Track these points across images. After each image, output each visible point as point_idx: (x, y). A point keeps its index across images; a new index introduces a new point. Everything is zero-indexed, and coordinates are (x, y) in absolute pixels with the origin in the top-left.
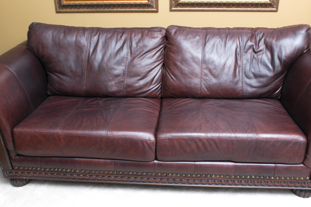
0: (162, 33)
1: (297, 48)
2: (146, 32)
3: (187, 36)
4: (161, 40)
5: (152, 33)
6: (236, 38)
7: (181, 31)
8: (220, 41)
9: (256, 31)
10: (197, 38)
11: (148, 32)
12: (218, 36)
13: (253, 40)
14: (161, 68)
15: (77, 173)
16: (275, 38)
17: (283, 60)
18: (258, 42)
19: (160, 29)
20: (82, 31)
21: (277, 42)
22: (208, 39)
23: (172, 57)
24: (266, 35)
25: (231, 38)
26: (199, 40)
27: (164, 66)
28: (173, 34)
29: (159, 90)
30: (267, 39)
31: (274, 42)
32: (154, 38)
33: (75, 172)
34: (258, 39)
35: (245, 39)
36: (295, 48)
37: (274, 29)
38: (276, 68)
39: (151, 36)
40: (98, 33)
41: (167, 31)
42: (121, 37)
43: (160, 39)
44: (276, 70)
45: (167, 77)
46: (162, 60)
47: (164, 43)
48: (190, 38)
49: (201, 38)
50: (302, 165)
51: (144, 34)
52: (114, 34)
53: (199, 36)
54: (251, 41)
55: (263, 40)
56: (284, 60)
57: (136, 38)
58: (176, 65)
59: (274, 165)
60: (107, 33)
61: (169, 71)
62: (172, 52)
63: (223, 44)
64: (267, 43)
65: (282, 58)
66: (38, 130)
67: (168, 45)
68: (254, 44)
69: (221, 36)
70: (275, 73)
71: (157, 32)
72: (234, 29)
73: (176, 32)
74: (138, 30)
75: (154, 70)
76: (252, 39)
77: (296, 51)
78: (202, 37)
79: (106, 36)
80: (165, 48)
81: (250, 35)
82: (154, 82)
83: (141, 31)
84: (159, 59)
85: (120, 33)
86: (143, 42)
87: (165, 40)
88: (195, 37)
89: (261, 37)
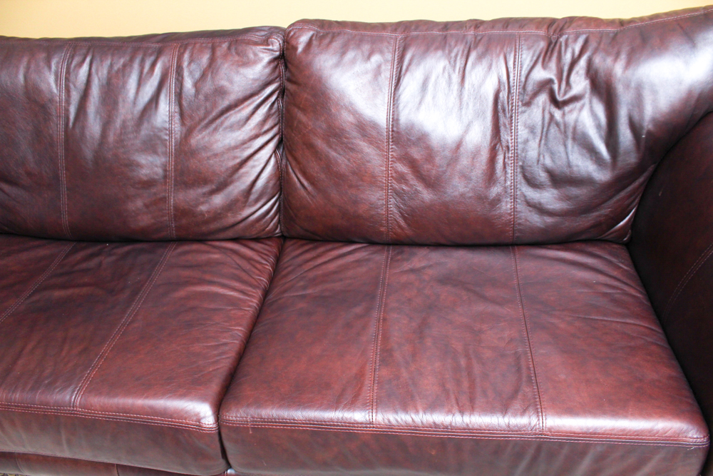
0: (270, 47)
1: (696, 94)
2: (225, 46)
3: (343, 54)
4: (268, 70)
5: (240, 48)
6: (498, 56)
7: (326, 41)
8: (444, 68)
9: (562, 29)
10: (376, 58)
11: (229, 48)
12: (440, 53)
13: (553, 64)
14: (274, 152)
16: (623, 57)
17: (645, 132)
18: (566, 68)
19: (265, 35)
20: (43, 55)
21: (629, 72)
22: (410, 64)
23: (300, 122)
24: (593, 45)
25: (480, 58)
26: (379, 67)
28: (300, 49)
30: (597, 60)
31: (619, 69)
32: (247, 63)
34: (567, 58)
35: (527, 58)
36: (690, 93)
37: (622, 23)
38: (620, 158)
39: (237, 58)
40: (88, 60)
41: (288, 37)
42: (153, 65)
43: (265, 67)
44: (620, 164)
45: (289, 180)
46: (275, 130)
47: (279, 76)
48: (353, 61)
49: (386, 61)
51: (218, 53)
52: (132, 60)
53: (381, 52)
54: (544, 66)
55: (583, 63)
56: (649, 133)
57: (193, 66)
58: (311, 147)
61: (294, 164)
62: (299, 108)
63: (456, 78)
64: (596, 72)
65: (642, 127)
67: (290, 86)
68: (554, 77)
69: (450, 52)
70: (616, 172)
71: (256, 44)
72: (494, 23)
73: (309, 44)
74: (202, 40)
75: (250, 163)
76: (547, 59)
77: (693, 102)
78: (389, 56)
79: (111, 66)
80: (282, 91)
81: (542, 45)
82: (253, 197)
83: (210, 45)
84: (266, 127)
85: (151, 55)
86: (213, 78)
87: (282, 68)
88: (369, 58)
89: (577, 52)
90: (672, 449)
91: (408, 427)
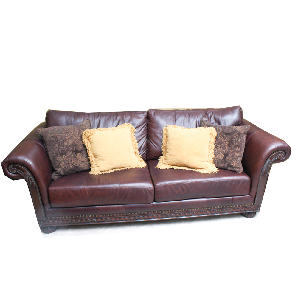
0: (144, 115)
1: (235, 121)
2: (134, 114)
3: (163, 116)
4: (145, 119)
5: (138, 115)
6: (195, 116)
7: (158, 113)
8: (185, 119)
9: (207, 111)
10: (170, 117)
11: (135, 114)
12: (183, 115)
13: (207, 117)
14: (146, 139)
15: (97, 217)
16: (221, 115)
18: (209, 118)
19: (143, 112)
20: (87, 115)
21: (222, 118)
22: (177, 118)
23: (153, 131)
24: (214, 113)
25: (192, 116)
26: (171, 118)
27: (147, 138)
28: (152, 115)
29: (145, 155)
30: (216, 116)
31: (220, 118)
32: (139, 118)
33: (95, 217)
34: (209, 116)
35: (201, 116)
36: (234, 121)
37: (219, 109)
39: (137, 117)
40: (99, 116)
41: (148, 112)
42: (116, 118)
43: (144, 119)
45: (150, 145)
46: (146, 133)
47: (146, 121)
48: (165, 117)
49: (172, 117)
50: (248, 196)
51: (132, 116)
52: (110, 117)
53: (171, 115)
54: (205, 118)
55: (213, 117)
57: (127, 118)
58: (156, 136)
59: (231, 197)
60: (105, 116)
61: (151, 141)
62: (153, 128)
63: (187, 120)
64: (216, 118)
66: (68, 187)
67: (150, 123)
68: (207, 120)
69: (185, 115)
71: (141, 114)
72: (193, 110)
73: (154, 114)
74: (127, 113)
75: (141, 141)
76: (205, 116)
77: (235, 123)
78: (172, 116)
79: (105, 118)
80: (147, 125)
81: (204, 114)
82: (142, 149)
83: (130, 114)
84: (144, 133)
85: (115, 116)
86: (132, 122)
87: (147, 119)
88: (168, 117)
89: (211, 115)
90: (244, 181)
91: (196, 181)
